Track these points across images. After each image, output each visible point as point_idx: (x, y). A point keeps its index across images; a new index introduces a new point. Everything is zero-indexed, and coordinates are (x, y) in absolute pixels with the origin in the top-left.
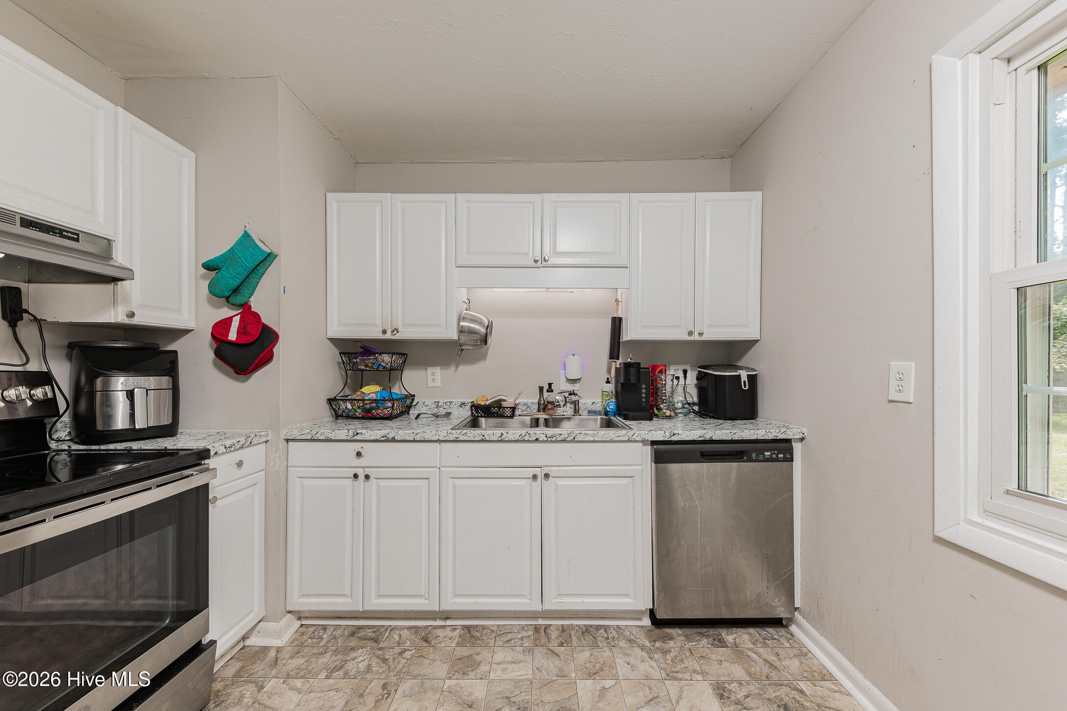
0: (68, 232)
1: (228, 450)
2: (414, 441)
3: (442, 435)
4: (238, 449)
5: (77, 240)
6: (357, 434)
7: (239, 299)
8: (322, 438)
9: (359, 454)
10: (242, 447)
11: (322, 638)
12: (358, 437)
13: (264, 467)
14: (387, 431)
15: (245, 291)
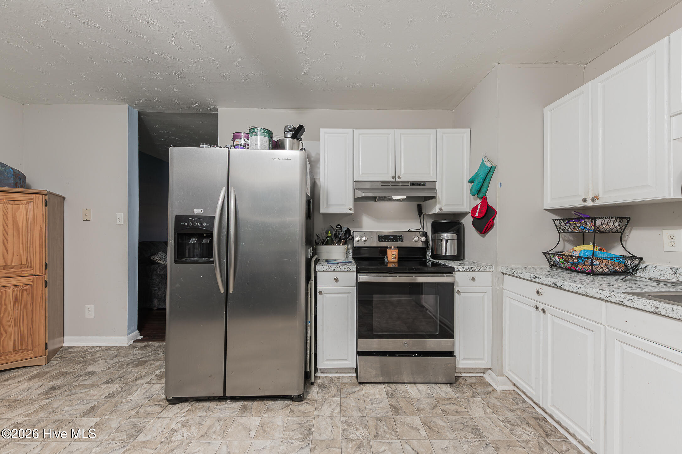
0: (422, 183)
1: (465, 270)
2: (577, 293)
3: (605, 294)
4: (471, 271)
5: (425, 185)
6: (536, 277)
7: (481, 195)
8: (517, 275)
9: (538, 292)
10: (474, 271)
11: (518, 404)
12: (536, 280)
13: (491, 285)
14: (556, 280)
15: (483, 191)
